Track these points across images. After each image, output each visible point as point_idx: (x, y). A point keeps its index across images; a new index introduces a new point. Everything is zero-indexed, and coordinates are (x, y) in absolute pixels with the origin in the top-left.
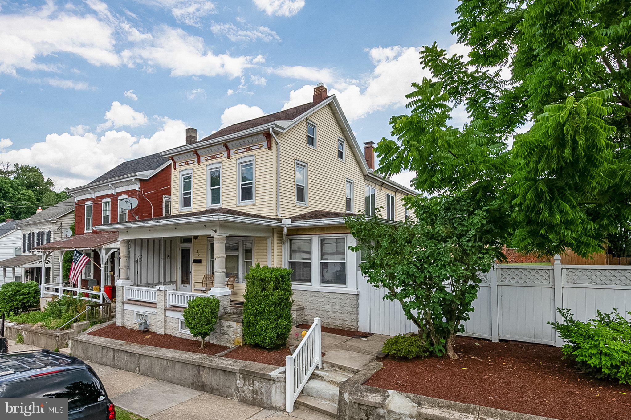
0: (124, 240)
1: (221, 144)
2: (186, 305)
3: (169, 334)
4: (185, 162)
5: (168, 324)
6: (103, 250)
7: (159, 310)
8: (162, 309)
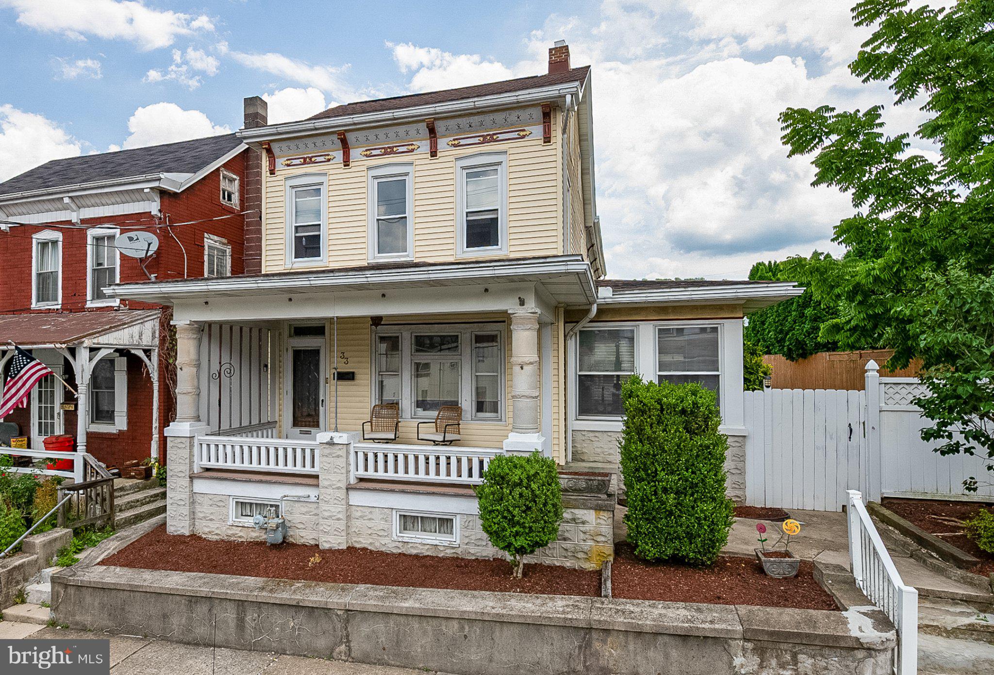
0: (193, 323)
1: (423, 121)
2: (476, 479)
3: (358, 546)
4: (305, 159)
5: (356, 524)
6: (83, 350)
7: (330, 491)
8: (339, 488)
